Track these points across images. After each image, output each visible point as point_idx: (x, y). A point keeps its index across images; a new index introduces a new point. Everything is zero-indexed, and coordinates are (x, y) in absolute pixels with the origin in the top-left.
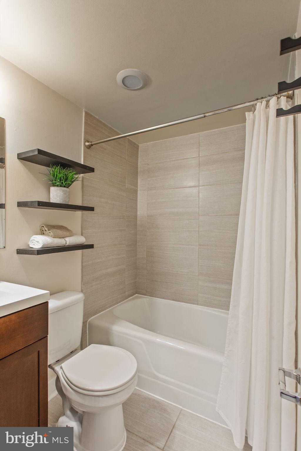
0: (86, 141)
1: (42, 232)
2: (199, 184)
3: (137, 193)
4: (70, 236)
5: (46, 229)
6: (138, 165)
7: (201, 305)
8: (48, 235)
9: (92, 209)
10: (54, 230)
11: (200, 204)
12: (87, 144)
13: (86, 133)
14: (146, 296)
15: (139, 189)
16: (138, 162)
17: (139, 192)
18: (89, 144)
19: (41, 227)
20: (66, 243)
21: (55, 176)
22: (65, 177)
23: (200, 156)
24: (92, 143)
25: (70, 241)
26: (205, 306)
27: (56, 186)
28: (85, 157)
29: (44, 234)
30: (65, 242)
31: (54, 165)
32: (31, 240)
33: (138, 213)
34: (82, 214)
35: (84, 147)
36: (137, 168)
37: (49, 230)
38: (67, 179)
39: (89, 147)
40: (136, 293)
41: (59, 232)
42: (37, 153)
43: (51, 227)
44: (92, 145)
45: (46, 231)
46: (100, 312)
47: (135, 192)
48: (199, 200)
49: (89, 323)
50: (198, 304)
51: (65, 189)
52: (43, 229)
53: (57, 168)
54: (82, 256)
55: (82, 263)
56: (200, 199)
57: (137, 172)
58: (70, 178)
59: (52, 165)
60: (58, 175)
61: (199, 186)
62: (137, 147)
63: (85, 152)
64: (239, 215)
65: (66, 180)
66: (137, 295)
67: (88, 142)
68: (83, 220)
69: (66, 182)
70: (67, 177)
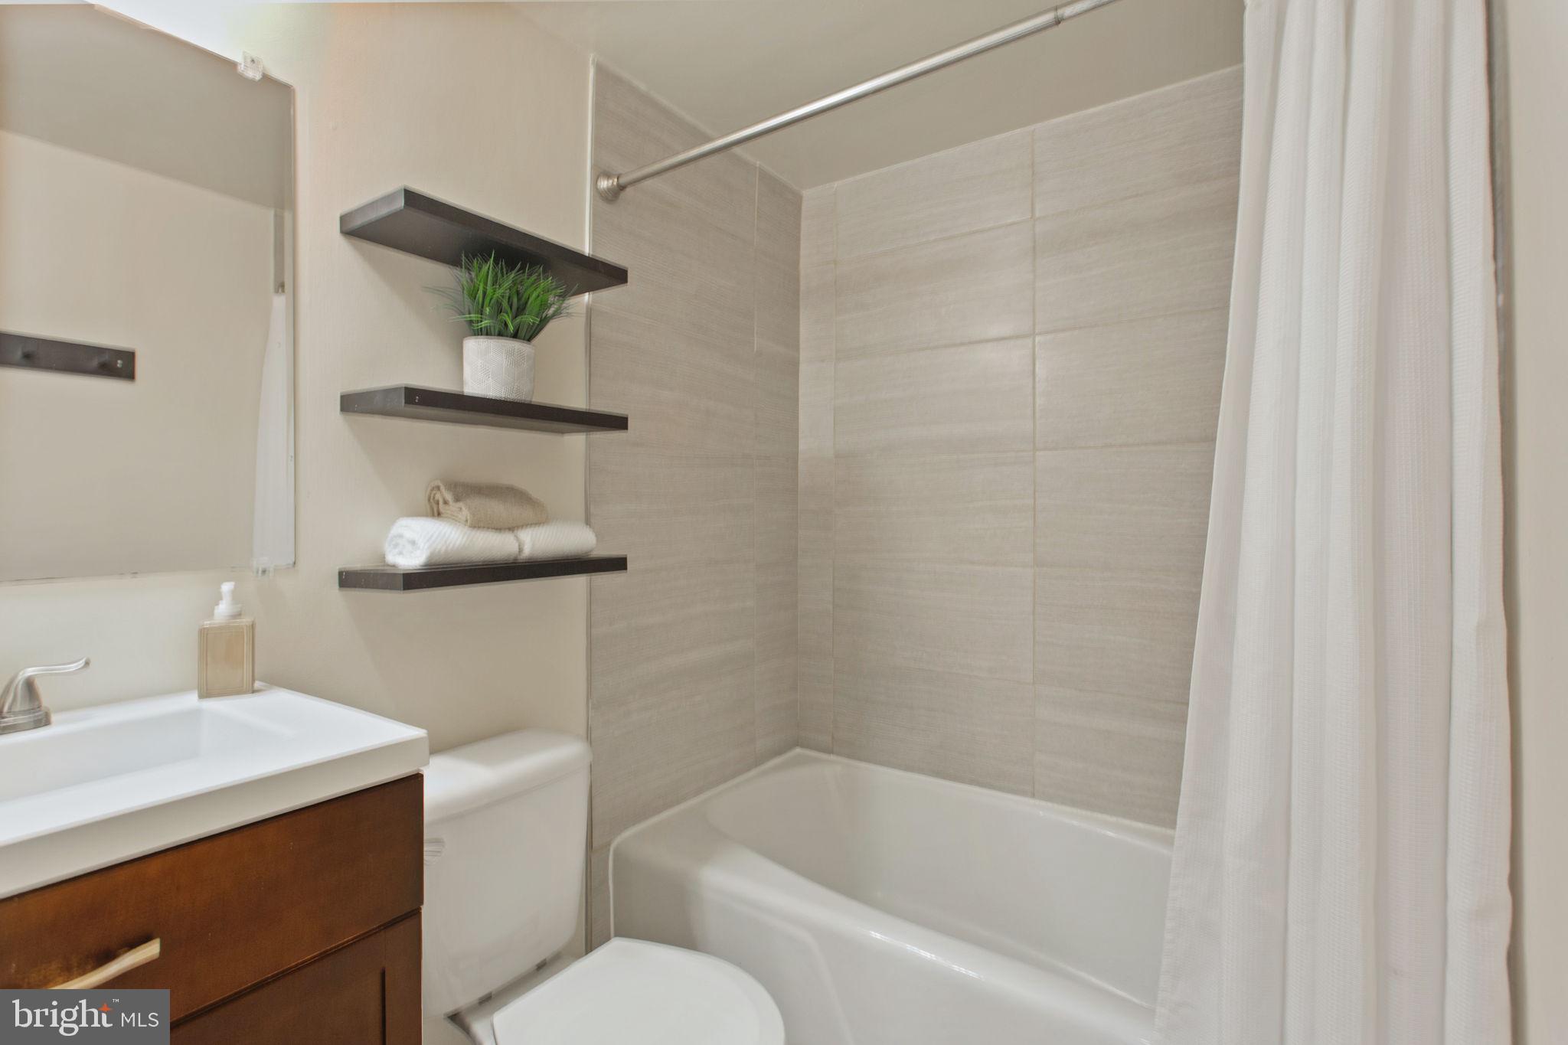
0: (601, 173)
1: (435, 509)
2: (1034, 325)
3: (795, 373)
4: (536, 524)
5: (449, 497)
6: (801, 265)
7: (1049, 798)
8: (453, 519)
9: (618, 423)
10: (477, 502)
11: (1039, 401)
12: (604, 184)
13: (598, 142)
14: (832, 757)
15: (803, 356)
16: (798, 255)
17: (803, 368)
18: (611, 181)
19: (429, 489)
20: (521, 550)
21: (480, 293)
22: (515, 300)
23: (1037, 215)
24: (623, 180)
25: (534, 542)
26: (1063, 803)
27: (484, 331)
28: (595, 232)
29: (439, 514)
30: (517, 545)
31: (474, 256)
32: (390, 535)
33: (801, 447)
34: (589, 446)
35: (593, 199)
36: (797, 280)
37: (457, 500)
38: (524, 308)
39: (613, 196)
40: (797, 743)
41: (497, 508)
42: (400, 203)
43: (465, 490)
44: (622, 188)
45: (446, 502)
46: (657, 811)
47: (791, 369)
48: (1034, 388)
49: (615, 851)
50: (1033, 796)
51: (516, 345)
52: (438, 496)
53: (485, 268)
54: (590, 603)
55: (590, 626)
56: (1037, 385)
57: (797, 292)
58: (533, 304)
59: (467, 257)
60: (489, 290)
61: (1033, 334)
62: (797, 202)
63: (595, 215)
64: (1214, 440)
65: (520, 310)
66: (798, 750)
67: (608, 176)
68: (591, 469)
69: (518, 320)
70: (523, 299)
